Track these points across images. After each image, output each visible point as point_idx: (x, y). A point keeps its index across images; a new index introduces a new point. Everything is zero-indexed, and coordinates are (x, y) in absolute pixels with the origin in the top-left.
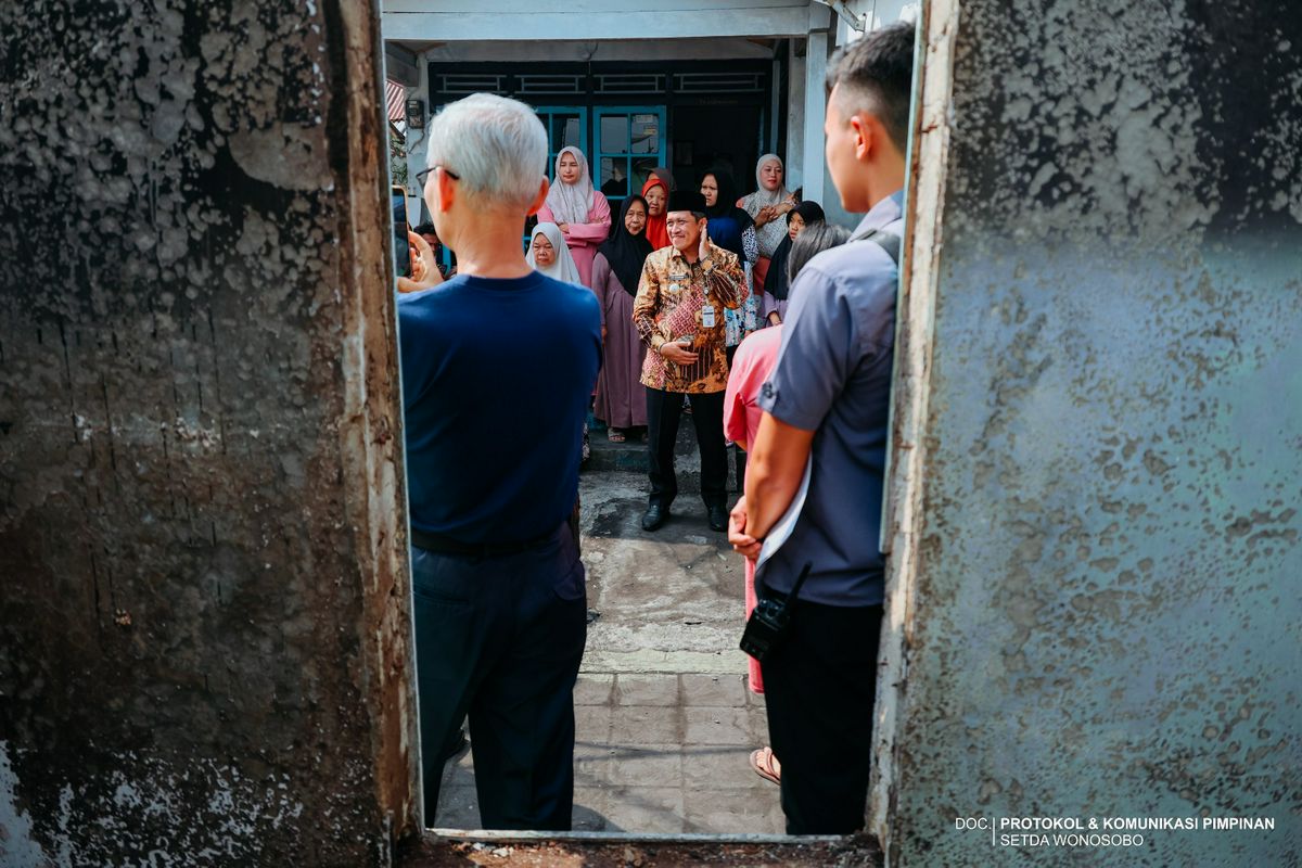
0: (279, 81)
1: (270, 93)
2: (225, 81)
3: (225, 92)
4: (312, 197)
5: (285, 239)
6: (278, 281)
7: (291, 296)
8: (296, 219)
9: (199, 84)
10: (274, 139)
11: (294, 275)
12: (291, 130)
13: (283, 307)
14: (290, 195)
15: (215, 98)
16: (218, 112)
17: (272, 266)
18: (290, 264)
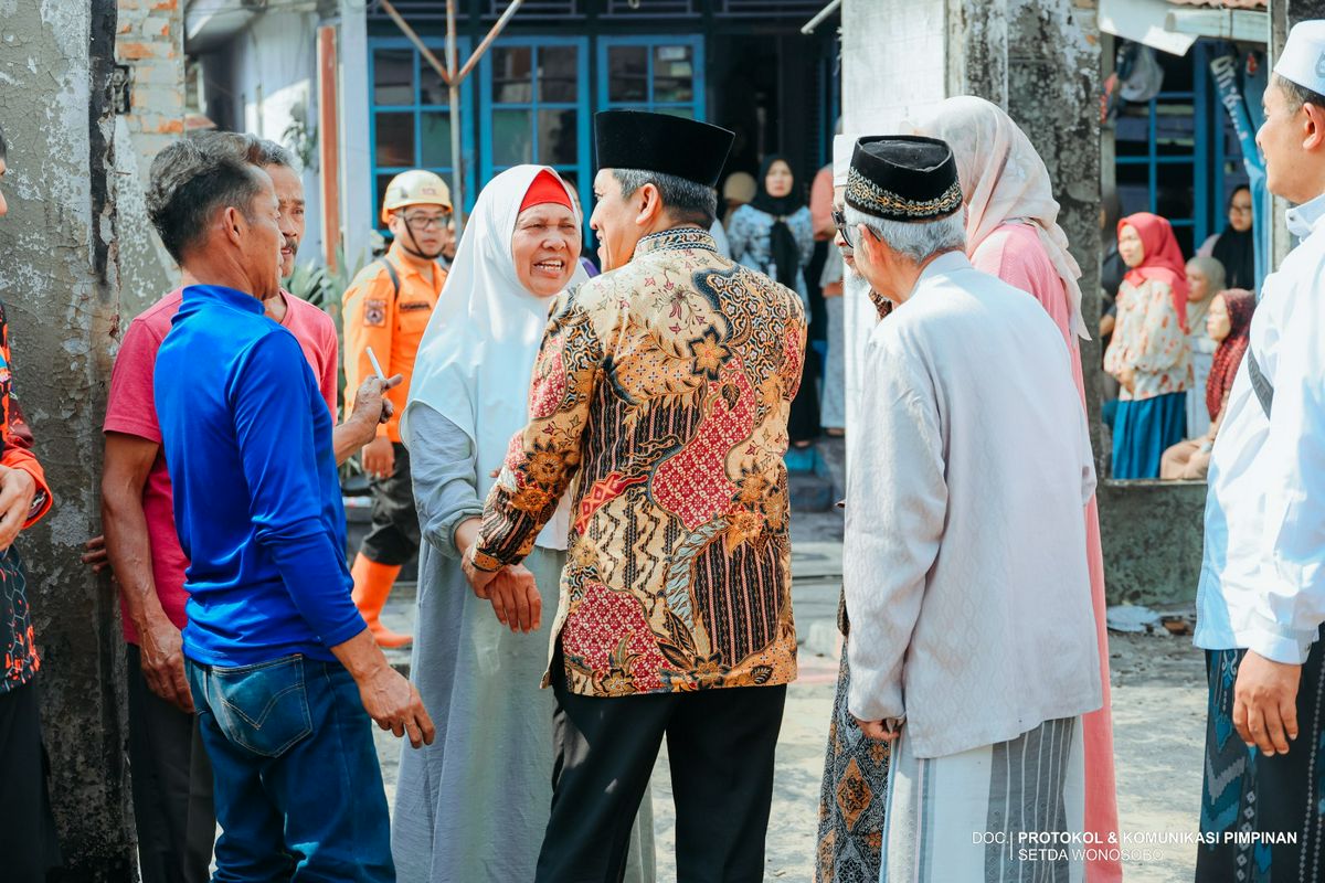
0: (1084, 166)
1: (1081, 170)
2: (1067, 167)
3: (1067, 170)
4: (1092, 204)
5: (1083, 218)
6: (1079, 233)
7: (1083, 239)
8: (1087, 211)
9: (1059, 169)
10: (1081, 185)
11: (1084, 231)
12: (1087, 182)
13: (1080, 242)
14: (1084, 204)
15: (1063, 172)
16: (1064, 178)
17: (1077, 228)
18: (1082, 227)
